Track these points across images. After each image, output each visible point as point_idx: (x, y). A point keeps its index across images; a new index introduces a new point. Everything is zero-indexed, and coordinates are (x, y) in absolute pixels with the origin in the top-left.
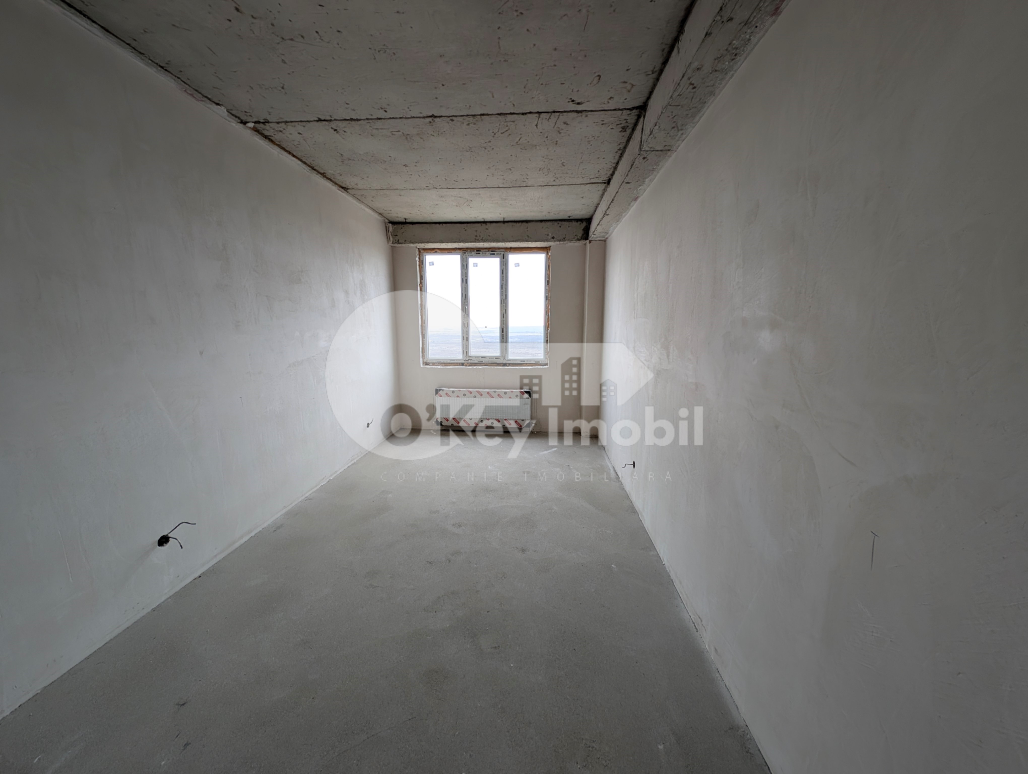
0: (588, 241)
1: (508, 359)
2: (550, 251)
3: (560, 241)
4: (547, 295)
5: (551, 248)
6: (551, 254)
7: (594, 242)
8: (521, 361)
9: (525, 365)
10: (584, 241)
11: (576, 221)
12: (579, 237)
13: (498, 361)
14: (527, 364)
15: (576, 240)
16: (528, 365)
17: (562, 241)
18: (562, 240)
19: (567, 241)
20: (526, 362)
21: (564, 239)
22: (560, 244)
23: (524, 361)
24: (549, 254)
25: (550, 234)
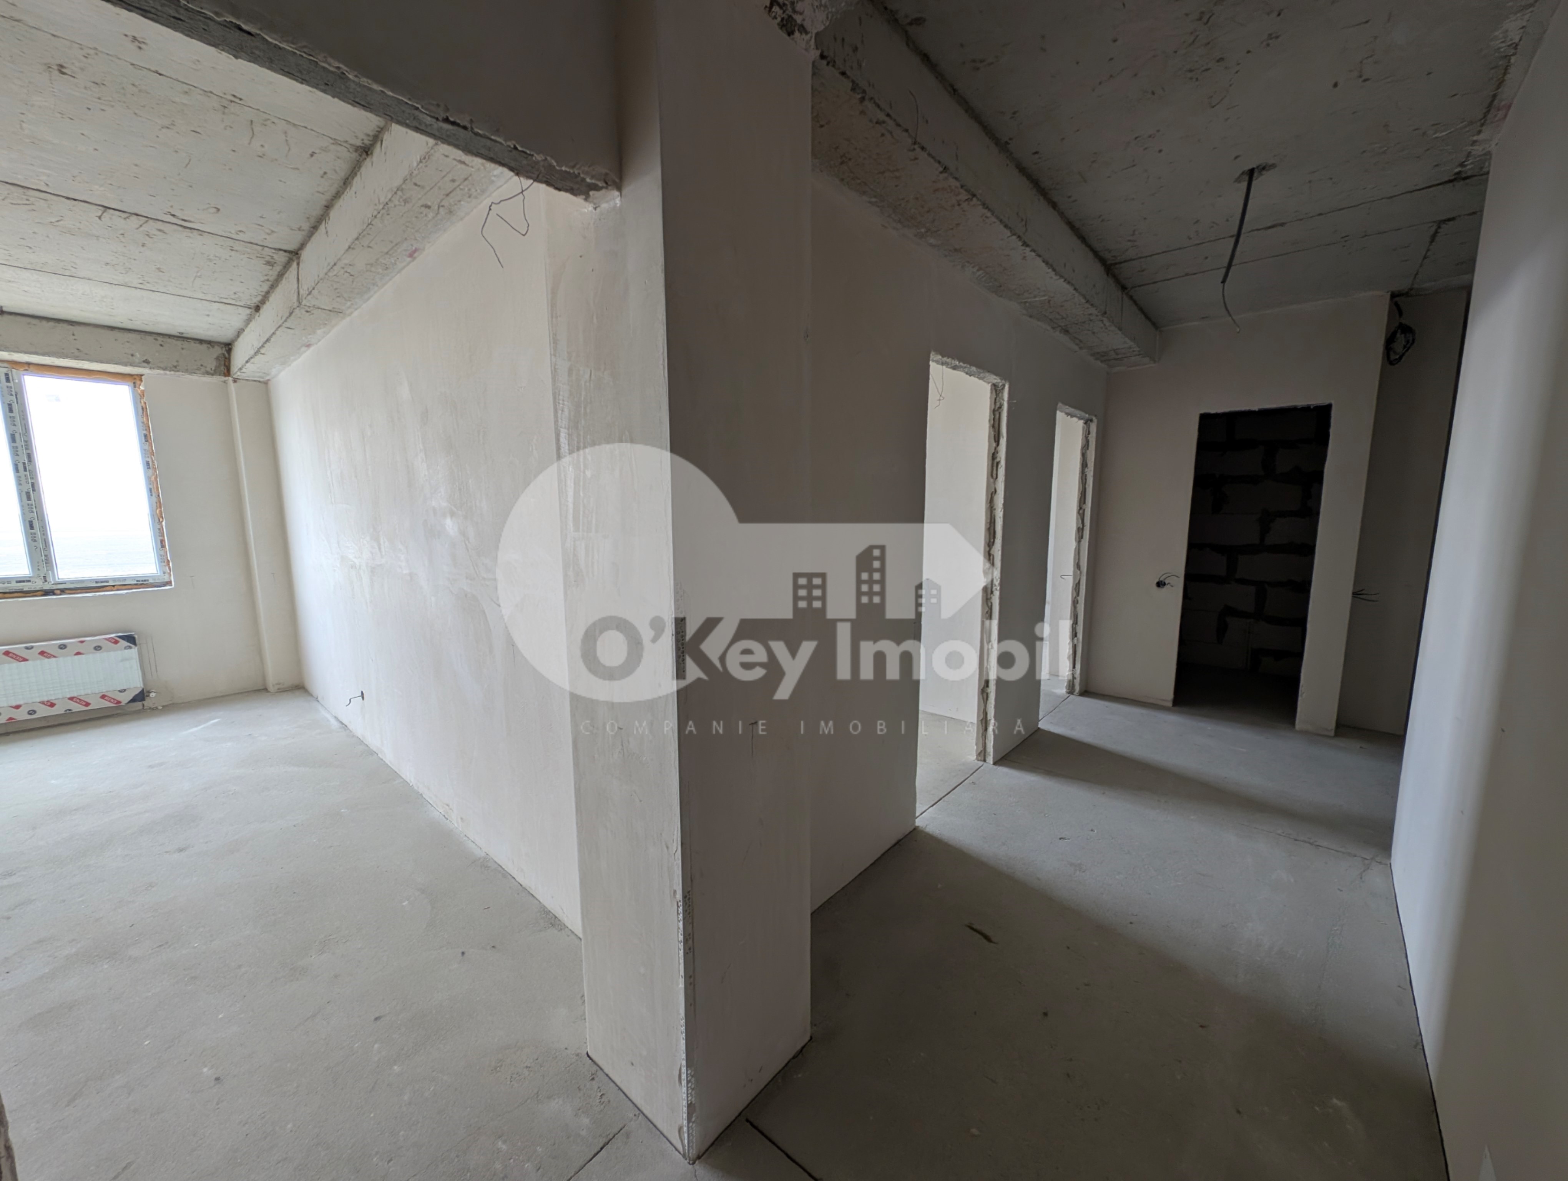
0: (230, 379)
1: (57, 580)
2: (142, 384)
3: (165, 369)
4: (149, 460)
5: (143, 377)
6: (145, 386)
7: (244, 382)
8: (97, 582)
9: (107, 588)
10: (223, 377)
11: (198, 342)
12: (208, 369)
13: (26, 587)
14: (114, 586)
15: (203, 374)
16: (116, 587)
17: (170, 371)
18: (169, 368)
19: (182, 372)
20: (111, 583)
21: (175, 368)
22: (166, 374)
23: (107, 582)
24: (139, 388)
25: (138, 355)
